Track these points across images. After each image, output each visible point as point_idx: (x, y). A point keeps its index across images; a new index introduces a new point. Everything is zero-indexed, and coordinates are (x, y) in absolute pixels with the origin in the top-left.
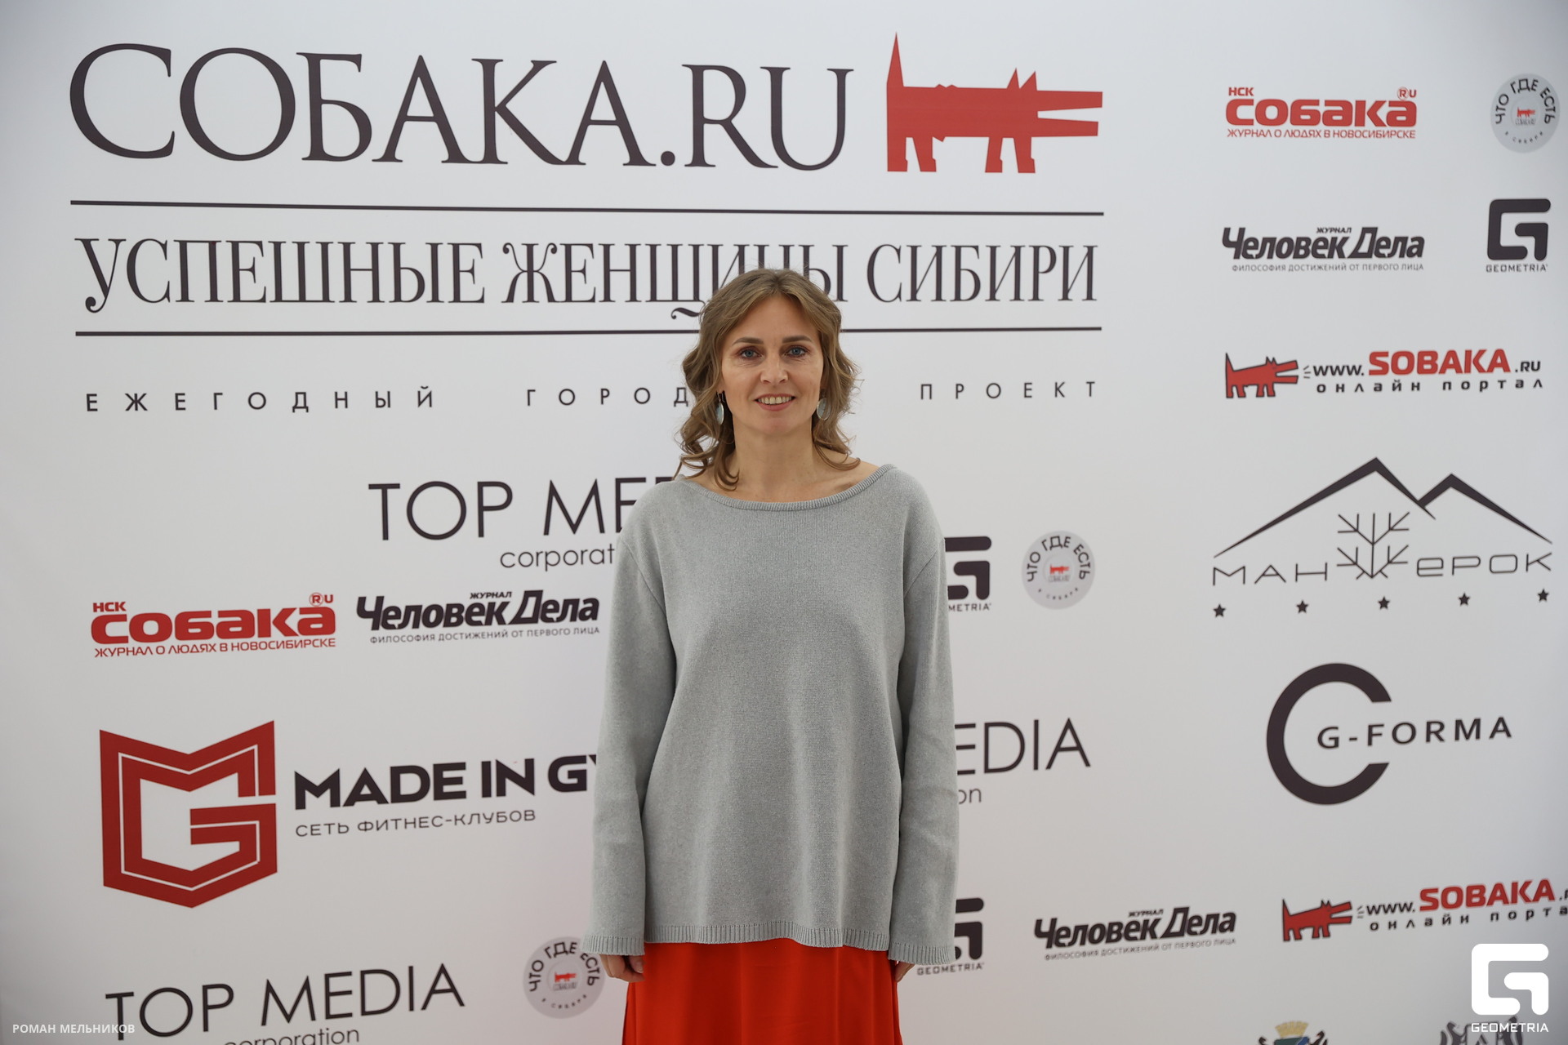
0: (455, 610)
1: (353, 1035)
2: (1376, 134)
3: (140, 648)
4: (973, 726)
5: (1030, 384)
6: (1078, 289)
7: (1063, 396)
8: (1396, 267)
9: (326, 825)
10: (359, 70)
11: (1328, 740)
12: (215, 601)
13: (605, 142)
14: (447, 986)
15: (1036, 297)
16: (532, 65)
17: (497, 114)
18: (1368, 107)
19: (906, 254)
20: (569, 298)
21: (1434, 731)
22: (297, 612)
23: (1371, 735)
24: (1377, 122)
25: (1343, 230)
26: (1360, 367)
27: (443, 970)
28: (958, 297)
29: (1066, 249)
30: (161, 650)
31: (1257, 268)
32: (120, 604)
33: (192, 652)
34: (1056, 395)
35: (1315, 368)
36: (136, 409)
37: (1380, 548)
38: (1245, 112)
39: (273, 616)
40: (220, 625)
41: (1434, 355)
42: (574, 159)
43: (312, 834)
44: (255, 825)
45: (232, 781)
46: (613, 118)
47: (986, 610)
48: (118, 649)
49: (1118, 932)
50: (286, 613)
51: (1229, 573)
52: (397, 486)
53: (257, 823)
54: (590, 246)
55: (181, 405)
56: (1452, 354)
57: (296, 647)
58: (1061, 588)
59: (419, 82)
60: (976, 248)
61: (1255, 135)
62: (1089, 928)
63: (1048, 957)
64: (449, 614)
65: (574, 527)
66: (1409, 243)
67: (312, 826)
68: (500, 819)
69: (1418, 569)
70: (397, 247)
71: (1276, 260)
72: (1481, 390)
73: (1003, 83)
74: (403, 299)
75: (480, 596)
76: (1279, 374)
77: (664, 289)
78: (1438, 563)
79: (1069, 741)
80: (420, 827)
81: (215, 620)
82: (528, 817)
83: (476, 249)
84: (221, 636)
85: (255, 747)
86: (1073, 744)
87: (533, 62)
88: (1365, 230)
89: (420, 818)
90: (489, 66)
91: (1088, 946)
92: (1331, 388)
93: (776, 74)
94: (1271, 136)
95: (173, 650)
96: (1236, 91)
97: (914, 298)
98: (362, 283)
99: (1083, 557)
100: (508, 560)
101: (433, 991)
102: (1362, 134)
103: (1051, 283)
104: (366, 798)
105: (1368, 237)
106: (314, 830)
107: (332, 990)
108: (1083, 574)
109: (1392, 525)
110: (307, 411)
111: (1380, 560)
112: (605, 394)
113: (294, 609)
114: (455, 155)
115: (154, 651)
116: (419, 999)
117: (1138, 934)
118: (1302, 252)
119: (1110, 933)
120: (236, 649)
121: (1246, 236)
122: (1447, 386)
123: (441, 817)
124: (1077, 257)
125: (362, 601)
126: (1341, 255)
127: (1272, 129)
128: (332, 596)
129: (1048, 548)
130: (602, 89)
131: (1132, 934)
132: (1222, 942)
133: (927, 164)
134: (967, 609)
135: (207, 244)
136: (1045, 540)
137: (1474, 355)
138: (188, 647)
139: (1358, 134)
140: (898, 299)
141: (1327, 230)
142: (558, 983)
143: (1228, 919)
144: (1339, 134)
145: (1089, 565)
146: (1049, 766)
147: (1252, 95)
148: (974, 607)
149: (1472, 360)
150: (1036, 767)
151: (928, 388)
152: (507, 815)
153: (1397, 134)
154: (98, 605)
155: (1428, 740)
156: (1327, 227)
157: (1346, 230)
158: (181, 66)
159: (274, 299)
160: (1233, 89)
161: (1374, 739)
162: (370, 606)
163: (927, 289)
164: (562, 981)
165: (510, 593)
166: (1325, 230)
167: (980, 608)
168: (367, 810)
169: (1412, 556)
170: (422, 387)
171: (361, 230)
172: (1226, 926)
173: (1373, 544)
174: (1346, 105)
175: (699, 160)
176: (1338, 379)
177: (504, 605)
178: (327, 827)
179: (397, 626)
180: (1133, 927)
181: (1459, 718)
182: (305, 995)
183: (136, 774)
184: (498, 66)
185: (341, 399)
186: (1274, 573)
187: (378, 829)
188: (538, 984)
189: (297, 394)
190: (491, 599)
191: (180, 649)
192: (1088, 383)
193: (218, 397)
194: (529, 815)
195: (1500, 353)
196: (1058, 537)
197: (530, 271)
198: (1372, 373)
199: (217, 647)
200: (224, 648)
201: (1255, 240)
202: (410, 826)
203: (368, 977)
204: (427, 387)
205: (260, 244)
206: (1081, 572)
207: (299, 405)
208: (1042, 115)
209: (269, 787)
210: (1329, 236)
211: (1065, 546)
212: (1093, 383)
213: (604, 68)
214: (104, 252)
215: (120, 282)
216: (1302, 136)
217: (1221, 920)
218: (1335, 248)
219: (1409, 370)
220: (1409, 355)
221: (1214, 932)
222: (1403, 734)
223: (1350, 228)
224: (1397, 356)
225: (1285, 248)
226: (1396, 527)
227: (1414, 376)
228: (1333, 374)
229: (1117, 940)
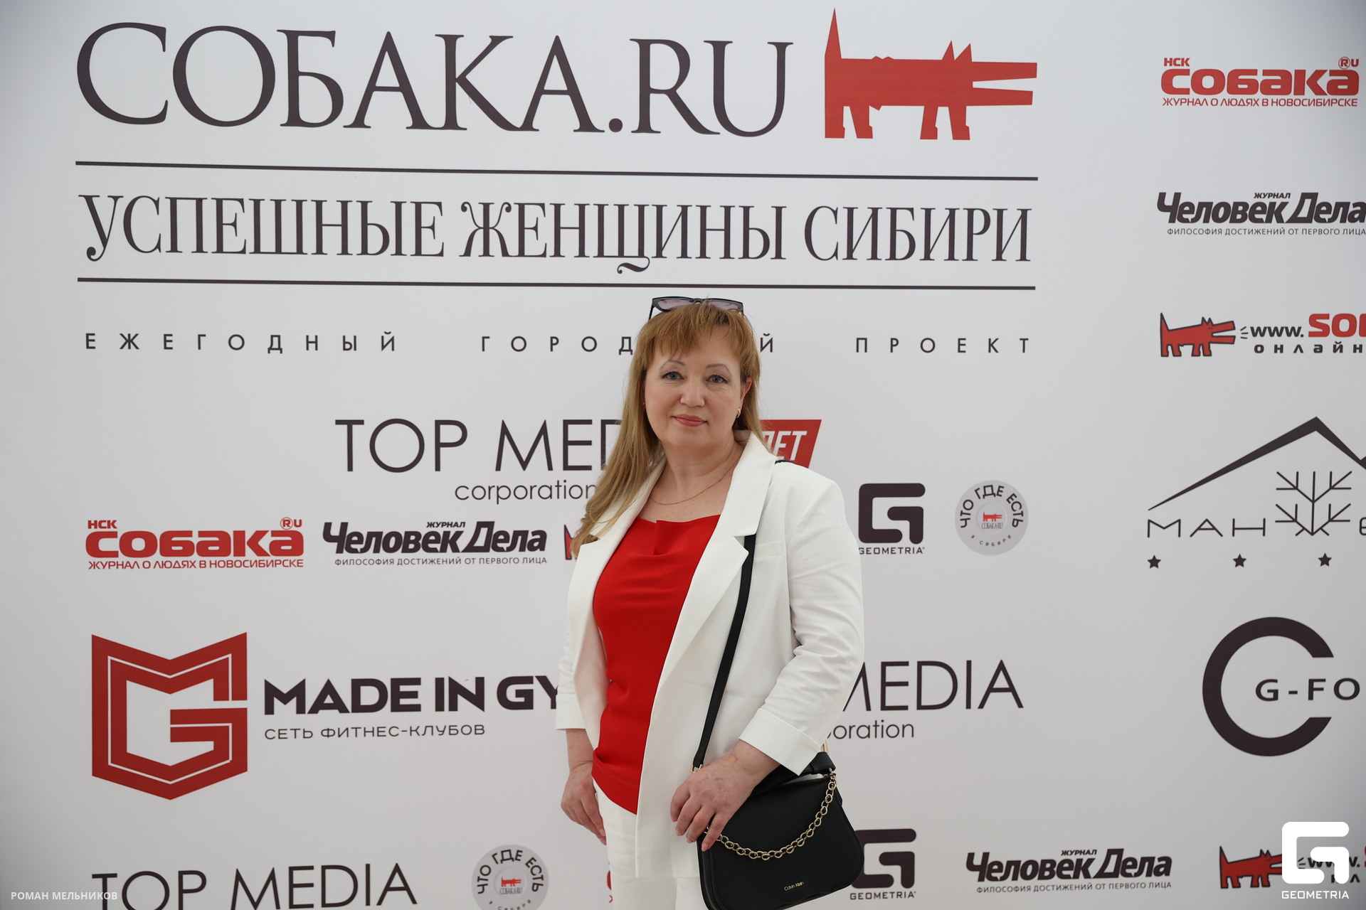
0: (413, 538)
2: (1316, 103)
3: (128, 562)
4: (906, 664)
5: (965, 339)
6: (1013, 250)
7: (997, 351)
8: (1337, 232)
9: (291, 730)
10: (333, 46)
11: (1266, 692)
12: (196, 521)
13: (557, 110)
14: (401, 885)
15: (970, 257)
16: (490, 40)
17: (457, 83)
18: (1308, 76)
19: (843, 215)
20: (521, 253)
22: (269, 534)
23: (1311, 689)
24: (1318, 91)
25: (1282, 196)
26: (1300, 328)
27: (397, 869)
28: (893, 256)
29: (1000, 212)
30: (147, 565)
31: (1193, 232)
32: (111, 522)
33: (174, 567)
34: (990, 351)
35: (1252, 328)
36: (129, 348)
37: (1321, 506)
38: (1181, 82)
39: (248, 537)
40: (200, 544)
42: (528, 125)
43: (279, 738)
44: (228, 727)
45: (208, 686)
46: (564, 88)
47: (920, 553)
48: (110, 562)
49: (1051, 869)
50: (259, 535)
51: (1164, 526)
52: (361, 422)
53: (230, 725)
54: (542, 206)
55: (168, 345)
57: (268, 566)
58: (993, 535)
59: (387, 54)
60: (911, 210)
61: (1191, 104)
62: (1022, 864)
63: (979, 890)
64: (408, 541)
65: (524, 464)
66: (1351, 209)
67: (279, 730)
68: (452, 732)
69: (1361, 527)
70: (364, 205)
71: (1212, 225)
73: (939, 56)
74: (369, 252)
75: (436, 525)
76: (1214, 335)
77: (611, 246)
79: (1001, 682)
80: (378, 736)
81: (195, 539)
82: (478, 732)
83: (436, 207)
84: (201, 553)
85: (229, 656)
86: (1006, 686)
87: (491, 37)
88: (1304, 196)
89: (378, 728)
90: (450, 41)
91: (1020, 882)
92: (1269, 349)
93: (719, 48)
94: (1207, 104)
95: (157, 565)
96: (1172, 62)
97: (850, 256)
98: (332, 237)
99: (1016, 506)
100: (462, 493)
101: (388, 888)
102: (1301, 103)
103: (985, 244)
104: (329, 707)
105: (1308, 202)
106: (281, 734)
107: (295, 882)
108: (1016, 523)
109: (1333, 484)
110: (281, 352)
111: (1321, 518)
112: (554, 342)
113: (267, 531)
114: (419, 122)
115: (141, 565)
116: (375, 894)
117: (1071, 873)
118: (1239, 216)
119: (1043, 870)
120: (213, 566)
121: (1182, 201)
123: (397, 728)
124: (1011, 220)
125: (328, 526)
126: (1280, 220)
127: (1209, 98)
128: (300, 521)
129: (981, 497)
130: (555, 59)
131: (1065, 873)
132: (1158, 885)
133: (864, 131)
134: (901, 553)
135: (195, 201)
136: (978, 489)
138: (171, 563)
139: (1297, 103)
140: (835, 257)
141: (1265, 195)
142: (504, 887)
143: (1163, 862)
144: (1278, 103)
145: (1022, 514)
146: (981, 706)
147: (1188, 65)
148: (908, 550)
150: (968, 706)
151: (864, 341)
152: (459, 729)
153: (1338, 102)
154: (93, 522)
156: (1265, 193)
157: (1285, 196)
158: (174, 44)
159: (253, 251)
160: (1168, 60)
161: (1315, 693)
163: (863, 249)
164: (508, 886)
165: (464, 523)
166: (1262, 196)
167: (914, 552)
168: (330, 718)
169: (1354, 515)
170: (386, 333)
171: (332, 189)
172: (1162, 870)
173: (1313, 501)
174: (1285, 74)
175: (645, 126)
176: (1277, 340)
177: (458, 534)
178: (293, 731)
179: (359, 550)
180: (1066, 865)
182: (271, 885)
183: (123, 676)
184: (459, 41)
185: (312, 343)
186: (1211, 527)
187: (339, 736)
188: (485, 887)
189: (272, 336)
190: (446, 529)
191: (164, 564)
192: (1021, 339)
193: (201, 338)
194: (479, 730)
196: (992, 486)
197: (486, 228)
198: (1312, 334)
199: (197, 564)
200: (203, 565)
201: (1190, 205)
202: (369, 735)
203: (328, 871)
204: (390, 333)
205: (241, 201)
206: (1014, 520)
207: (273, 347)
208: (976, 85)
209: (241, 694)
210: (1267, 201)
211: (998, 495)
212: (1027, 339)
213: (557, 42)
214: (104, 208)
215: (117, 234)
216: (1239, 105)
217: (1156, 863)
218: (1274, 212)
219: (1350, 333)
220: (1350, 318)
221: (1149, 875)
222: (1345, 690)
223: (1290, 194)
224: (1338, 318)
225: (1221, 213)
226: (1337, 486)
227: (1356, 339)
228: (1272, 335)
229: (1050, 877)
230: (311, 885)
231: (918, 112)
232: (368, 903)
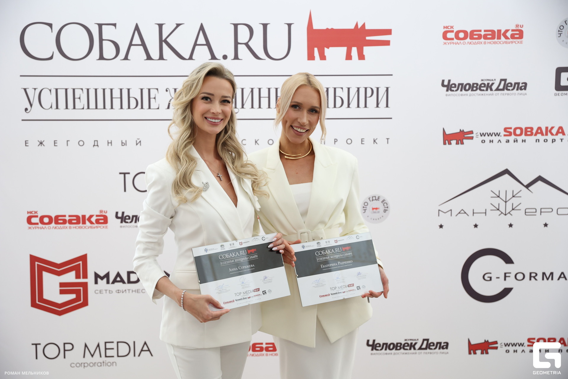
1: (114, 364)
2: (506, 42)
3: (43, 227)
5: (364, 139)
6: (383, 103)
7: (377, 143)
8: (515, 94)
10: (116, 29)
11: (487, 278)
12: (67, 211)
13: (202, 52)
14: (147, 349)
15: (366, 106)
16: (175, 26)
17: (163, 43)
18: (502, 32)
21: (533, 276)
22: (95, 216)
23: (505, 277)
24: (507, 38)
25: (492, 80)
26: (500, 133)
27: (145, 343)
28: (335, 107)
29: (378, 89)
30: (49, 228)
31: (456, 95)
32: (36, 212)
33: (60, 229)
34: (374, 143)
35: (480, 133)
36: (41, 145)
37: (509, 204)
38: (449, 35)
39: (87, 217)
40: (69, 220)
41: (532, 129)
42: (191, 58)
44: (80, 289)
45: (73, 274)
46: (205, 43)
48: (36, 227)
49: (400, 346)
50: (91, 216)
51: (445, 212)
52: (129, 173)
53: (81, 288)
55: (56, 144)
56: (539, 128)
57: (95, 228)
58: (376, 216)
59: (136, 32)
61: (454, 44)
62: (388, 344)
63: (372, 354)
66: (521, 85)
67: (100, 290)
69: (525, 212)
70: (129, 90)
71: (464, 92)
72: (552, 142)
73: (352, 27)
74: (131, 107)
76: (465, 136)
78: (534, 210)
80: (137, 293)
81: (67, 218)
83: (156, 90)
84: (69, 223)
85: (81, 262)
87: (176, 24)
88: (501, 80)
89: (137, 290)
90: (160, 26)
91: (388, 351)
92: (487, 141)
93: (265, 26)
94: (461, 44)
95: (53, 228)
96: (447, 27)
98: (116, 102)
99: (385, 204)
101: (142, 350)
102: (500, 43)
103: (372, 101)
104: (119, 282)
105: (503, 82)
106: (101, 292)
107: (107, 347)
108: (385, 211)
109: (514, 195)
110: (98, 147)
111: (509, 209)
114: (149, 58)
115: (47, 228)
116: (137, 352)
117: (408, 348)
118: (475, 89)
119: (397, 346)
120: (74, 228)
121: (451, 83)
122: (538, 141)
124: (382, 92)
125: (117, 213)
126: (491, 90)
127: (462, 41)
128: (107, 211)
129: (371, 200)
130: (201, 33)
131: (406, 348)
132: (443, 353)
133: (323, 57)
135: (64, 89)
136: (370, 198)
137: (549, 129)
138: (58, 227)
139: (498, 43)
141: (485, 80)
143: (445, 344)
144: (490, 43)
147: (453, 28)
149: (549, 131)
153: (515, 42)
154: (29, 212)
155: (530, 279)
156: (485, 79)
157: (493, 80)
158: (56, 29)
159: (87, 108)
160: (445, 27)
161: (507, 278)
162: (120, 215)
166: (484, 80)
168: (119, 286)
169: (522, 207)
170: (138, 139)
171: (116, 84)
172: (445, 347)
173: (506, 202)
174: (493, 31)
175: (236, 57)
176: (490, 138)
178: (105, 291)
179: (129, 222)
180: (406, 345)
181: (544, 271)
182: (98, 349)
183: (41, 269)
184: (164, 26)
185: (110, 143)
186: (463, 212)
187: (123, 292)
189: (95, 141)
191: (56, 228)
192: (387, 139)
193: (68, 142)
195: (561, 128)
196: (375, 197)
198: (505, 135)
199: (68, 227)
200: (70, 228)
201: (455, 84)
202: (134, 292)
203: (119, 344)
204: (139, 139)
205: (82, 89)
206: (384, 210)
207: (95, 145)
208: (368, 38)
209: (85, 276)
210: (486, 82)
211: (378, 200)
212: (389, 139)
213: (202, 25)
214: (30, 92)
215: (36, 103)
216: (474, 44)
217: (442, 344)
218: (489, 87)
219: (521, 134)
220: (521, 129)
221: (439, 349)
222: (519, 277)
223: (495, 80)
224: (516, 129)
225: (467, 87)
226: (516, 196)
227: (523, 137)
228: (488, 136)
229: (400, 349)
230: (113, 349)
231: (344, 50)
232: (135, 356)
